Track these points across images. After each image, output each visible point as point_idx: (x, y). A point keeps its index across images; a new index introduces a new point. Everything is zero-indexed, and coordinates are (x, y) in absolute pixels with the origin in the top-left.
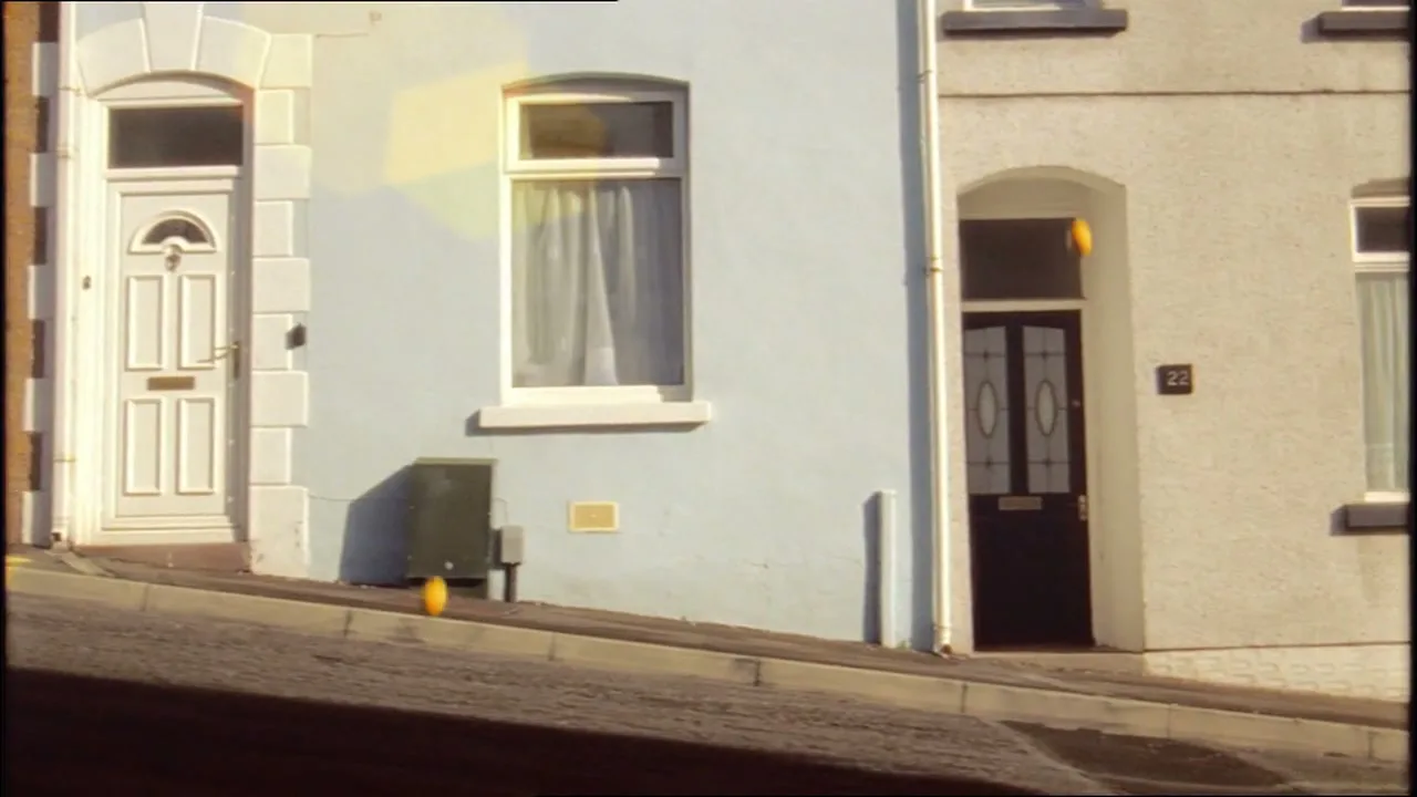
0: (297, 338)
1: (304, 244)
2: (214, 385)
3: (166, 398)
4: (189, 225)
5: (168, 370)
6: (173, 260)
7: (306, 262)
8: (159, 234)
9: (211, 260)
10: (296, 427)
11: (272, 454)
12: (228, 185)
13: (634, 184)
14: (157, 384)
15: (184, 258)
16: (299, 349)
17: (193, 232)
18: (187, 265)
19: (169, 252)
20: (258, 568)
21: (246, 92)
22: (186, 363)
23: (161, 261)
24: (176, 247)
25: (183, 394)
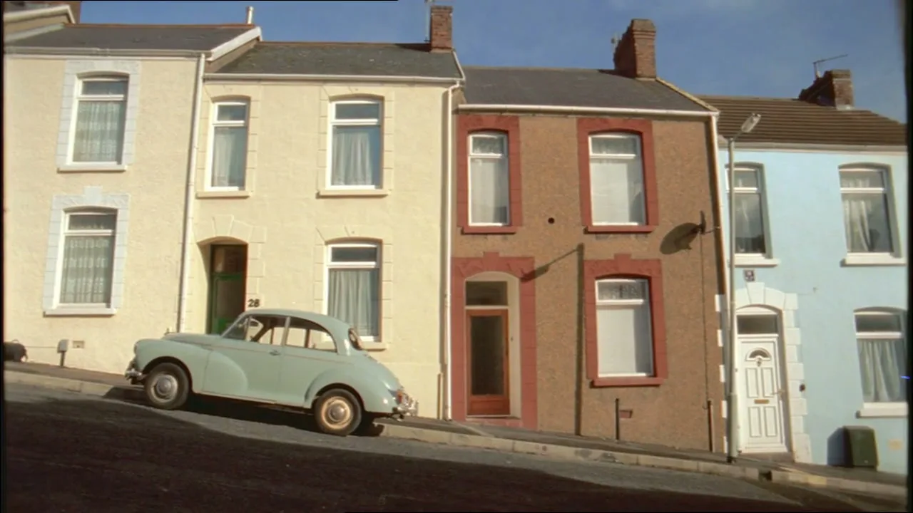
0: (802, 388)
1: (801, 359)
2: (775, 402)
3: (761, 406)
4: (761, 352)
5: (761, 398)
6: (759, 363)
7: (801, 364)
8: (754, 354)
9: (770, 364)
10: (803, 416)
11: (797, 425)
12: (775, 340)
13: (890, 340)
14: (757, 402)
15: (763, 363)
16: (803, 392)
17: (764, 354)
18: (764, 364)
19: (757, 360)
20: (797, 460)
21: (779, 312)
22: (766, 395)
23: (755, 363)
24: (760, 359)
25: (766, 405)
